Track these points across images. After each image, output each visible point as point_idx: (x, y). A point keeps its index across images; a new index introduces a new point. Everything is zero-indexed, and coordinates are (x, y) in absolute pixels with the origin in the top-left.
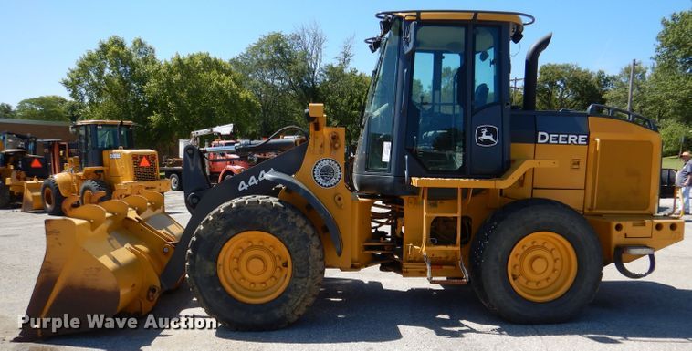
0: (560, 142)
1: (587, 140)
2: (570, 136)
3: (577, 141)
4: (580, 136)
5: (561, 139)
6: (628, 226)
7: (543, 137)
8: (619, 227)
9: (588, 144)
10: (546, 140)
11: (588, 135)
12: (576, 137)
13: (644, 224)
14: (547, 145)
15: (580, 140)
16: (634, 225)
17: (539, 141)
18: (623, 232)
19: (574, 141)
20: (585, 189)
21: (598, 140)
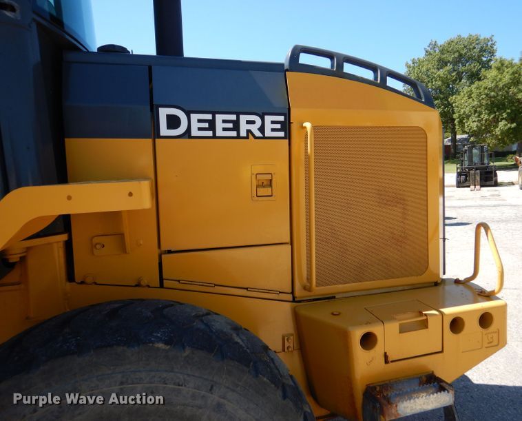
0: (219, 133)
1: (286, 126)
2: (243, 118)
3: (262, 129)
4: (268, 119)
5: (219, 125)
6: (390, 337)
7: (173, 122)
8: (368, 341)
9: (288, 136)
10: (182, 129)
11: (288, 115)
12: (258, 120)
13: (424, 325)
14: (186, 141)
15: (268, 126)
16: (403, 330)
17: (164, 131)
18: (378, 350)
19: (255, 129)
20: (292, 243)
21: (308, 125)
